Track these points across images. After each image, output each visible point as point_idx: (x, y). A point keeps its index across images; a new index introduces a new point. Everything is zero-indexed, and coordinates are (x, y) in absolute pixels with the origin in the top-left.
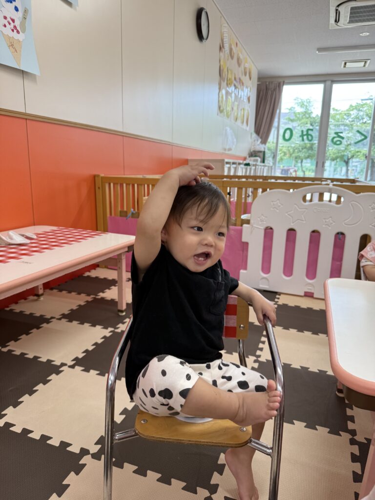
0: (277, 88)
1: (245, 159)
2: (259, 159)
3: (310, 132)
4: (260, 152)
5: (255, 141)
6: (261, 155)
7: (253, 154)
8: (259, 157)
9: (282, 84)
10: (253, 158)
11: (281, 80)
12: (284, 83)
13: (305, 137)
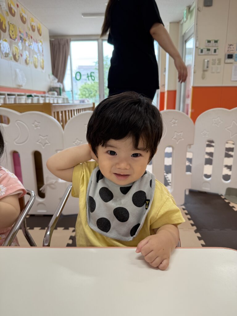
0: (67, 44)
1: (44, 93)
2: (56, 93)
3: (92, 74)
4: (57, 88)
5: (53, 80)
6: (58, 90)
7: (52, 89)
8: (57, 92)
9: (69, 41)
10: (50, 93)
11: (68, 38)
12: (71, 40)
13: (90, 78)
